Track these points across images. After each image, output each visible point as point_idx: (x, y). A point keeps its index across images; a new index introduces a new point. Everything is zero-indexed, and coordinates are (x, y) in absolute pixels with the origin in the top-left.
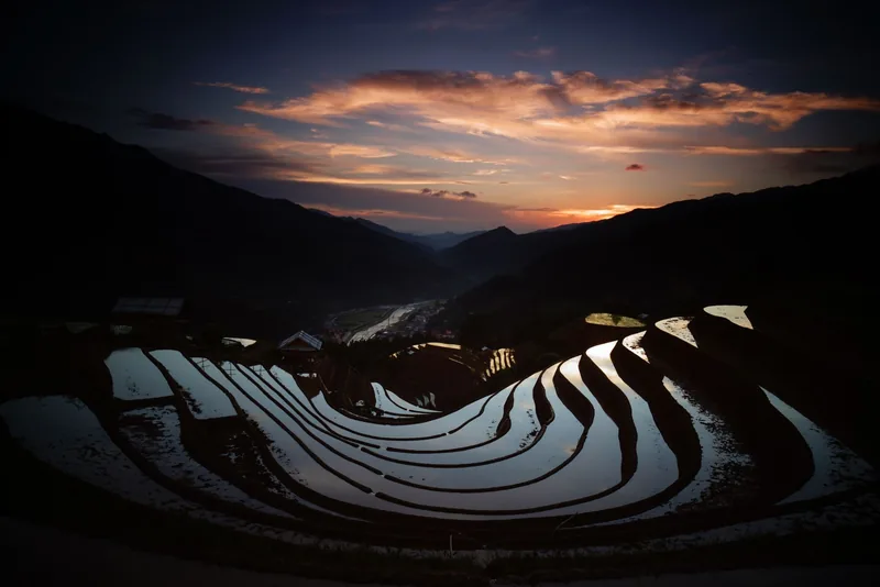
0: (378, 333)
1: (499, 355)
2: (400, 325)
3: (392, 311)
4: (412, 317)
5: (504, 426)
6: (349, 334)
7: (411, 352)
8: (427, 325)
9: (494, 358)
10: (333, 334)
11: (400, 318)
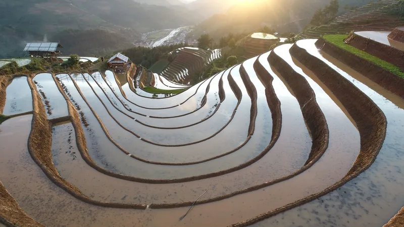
0: (165, 42)
1: (215, 52)
2: (174, 38)
3: (171, 31)
4: (179, 34)
5: (204, 101)
6: (152, 42)
7: (178, 52)
8: (185, 38)
9: (212, 53)
10: (145, 42)
11: (174, 35)
